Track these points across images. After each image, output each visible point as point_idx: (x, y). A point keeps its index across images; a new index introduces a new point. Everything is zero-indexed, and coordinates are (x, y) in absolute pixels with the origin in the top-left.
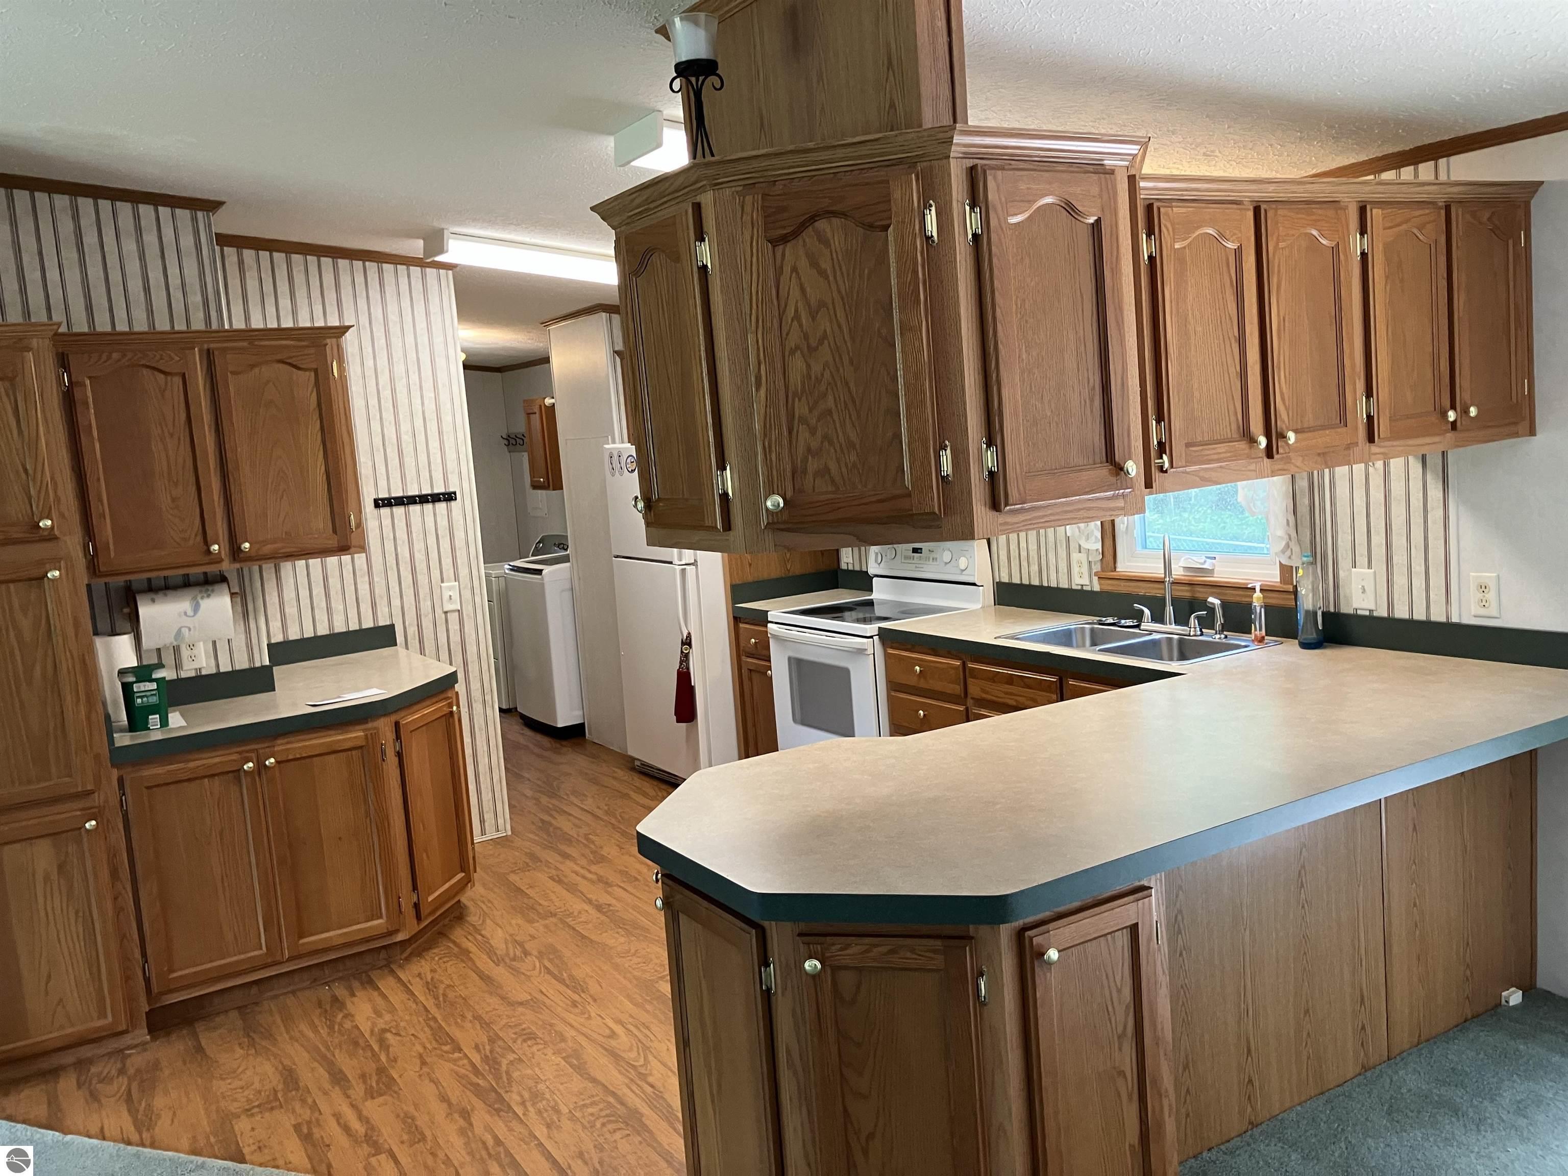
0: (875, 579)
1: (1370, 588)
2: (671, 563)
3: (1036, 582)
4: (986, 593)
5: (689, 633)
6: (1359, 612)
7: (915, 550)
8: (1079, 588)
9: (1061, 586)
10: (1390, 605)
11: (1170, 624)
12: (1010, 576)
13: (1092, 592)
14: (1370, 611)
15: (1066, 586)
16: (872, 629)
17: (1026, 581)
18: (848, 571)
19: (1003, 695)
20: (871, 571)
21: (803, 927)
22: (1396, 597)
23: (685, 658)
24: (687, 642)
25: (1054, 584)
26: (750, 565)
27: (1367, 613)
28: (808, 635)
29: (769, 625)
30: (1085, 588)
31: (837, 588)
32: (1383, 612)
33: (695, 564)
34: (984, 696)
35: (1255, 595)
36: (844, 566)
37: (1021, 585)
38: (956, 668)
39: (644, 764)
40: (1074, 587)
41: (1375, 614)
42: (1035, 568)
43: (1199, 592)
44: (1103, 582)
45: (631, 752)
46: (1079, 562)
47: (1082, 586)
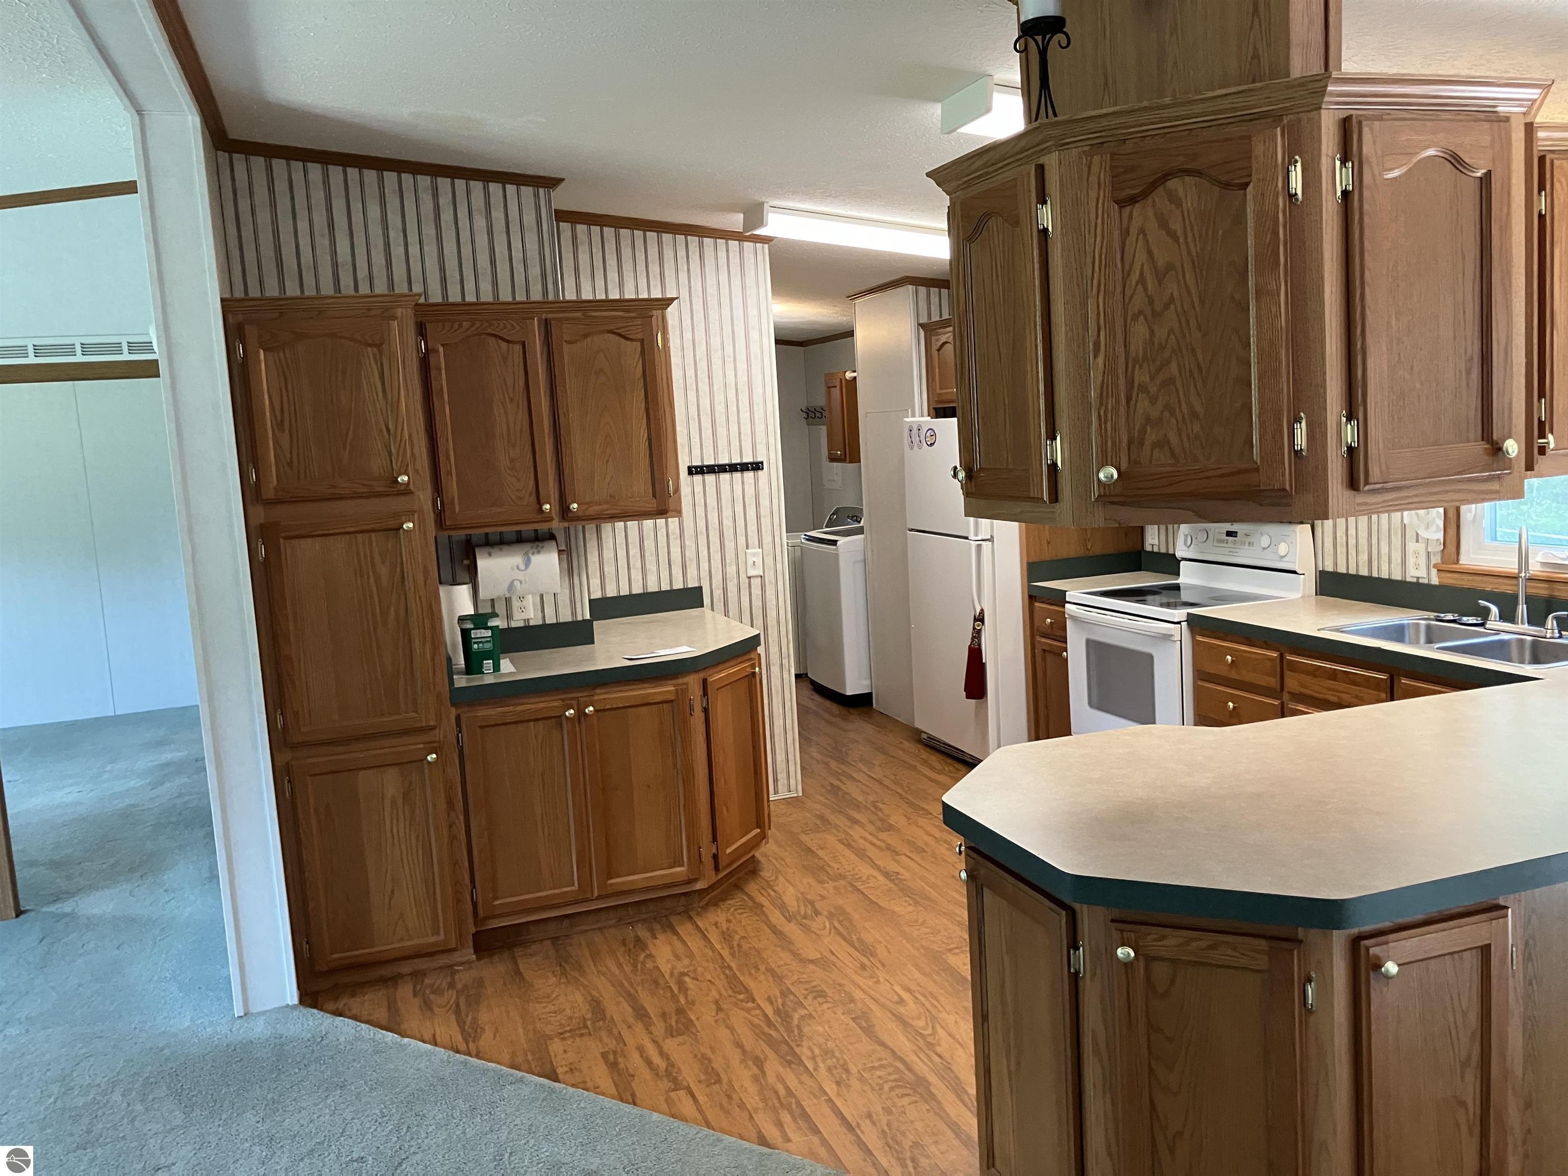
0: (1182, 563)
2: (966, 538)
3: (1364, 572)
4: (1307, 582)
5: (982, 610)
7: (1230, 534)
8: (1415, 580)
9: (1393, 577)
11: (1522, 623)
12: (1336, 564)
13: (1429, 586)
15: (1399, 578)
16: (1180, 614)
17: (1352, 571)
18: (1152, 552)
19: (1326, 691)
20: (1179, 554)
21: (1116, 913)
23: (977, 634)
24: (980, 618)
25: (1385, 575)
26: (1049, 543)
28: (1109, 618)
29: (1067, 605)
30: (1421, 581)
31: (1140, 570)
33: (991, 540)
34: (1303, 690)
36: (1148, 548)
37: (1347, 575)
38: (1271, 659)
39: (931, 738)
40: (1409, 579)
42: (1364, 557)
43: (1559, 590)
44: (1443, 575)
45: (919, 724)
46: (1416, 553)
47: (1418, 578)
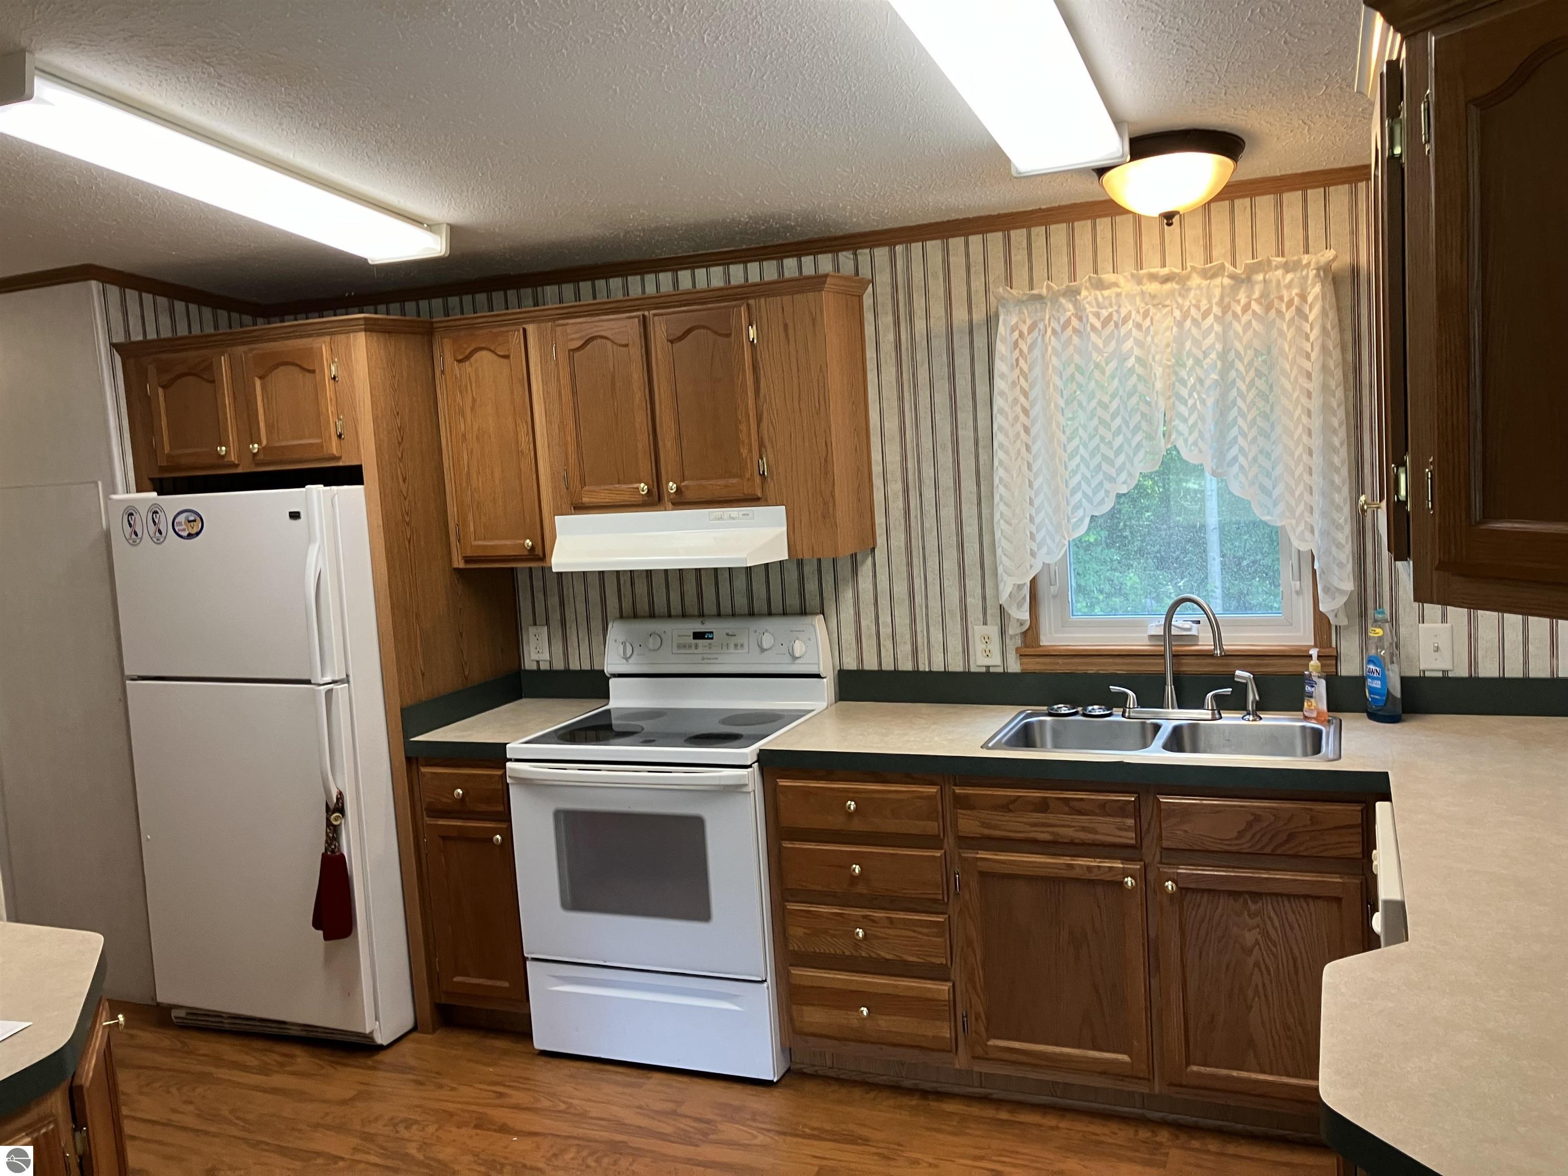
0: (612, 682)
1: (1445, 644)
2: (308, 682)
3: (906, 665)
4: (827, 686)
5: (340, 793)
6: (1427, 674)
7: (698, 636)
8: (984, 670)
9: (951, 669)
10: (1473, 661)
11: (1173, 708)
12: (860, 659)
13: (1005, 675)
14: (1444, 671)
15: (960, 669)
16: (749, 753)
17: (888, 665)
18: (539, 672)
19: (1028, 828)
20: (608, 669)
22: (1480, 654)
23: (333, 833)
24: (337, 808)
25: (938, 666)
26: (423, 674)
27: (1440, 674)
29: (509, 764)
30: (992, 670)
31: (520, 697)
32: (1462, 672)
33: (347, 680)
34: (987, 832)
35: (1312, 663)
36: (529, 664)
37: (880, 673)
38: (930, 798)
39: (194, 1012)
40: (973, 669)
41: (1451, 675)
42: (905, 649)
44: (1026, 660)
45: (164, 996)
46: (986, 639)
47: (988, 667)
